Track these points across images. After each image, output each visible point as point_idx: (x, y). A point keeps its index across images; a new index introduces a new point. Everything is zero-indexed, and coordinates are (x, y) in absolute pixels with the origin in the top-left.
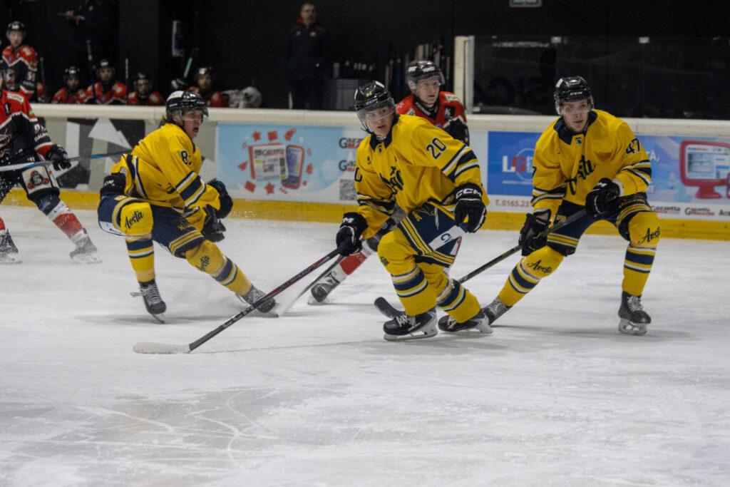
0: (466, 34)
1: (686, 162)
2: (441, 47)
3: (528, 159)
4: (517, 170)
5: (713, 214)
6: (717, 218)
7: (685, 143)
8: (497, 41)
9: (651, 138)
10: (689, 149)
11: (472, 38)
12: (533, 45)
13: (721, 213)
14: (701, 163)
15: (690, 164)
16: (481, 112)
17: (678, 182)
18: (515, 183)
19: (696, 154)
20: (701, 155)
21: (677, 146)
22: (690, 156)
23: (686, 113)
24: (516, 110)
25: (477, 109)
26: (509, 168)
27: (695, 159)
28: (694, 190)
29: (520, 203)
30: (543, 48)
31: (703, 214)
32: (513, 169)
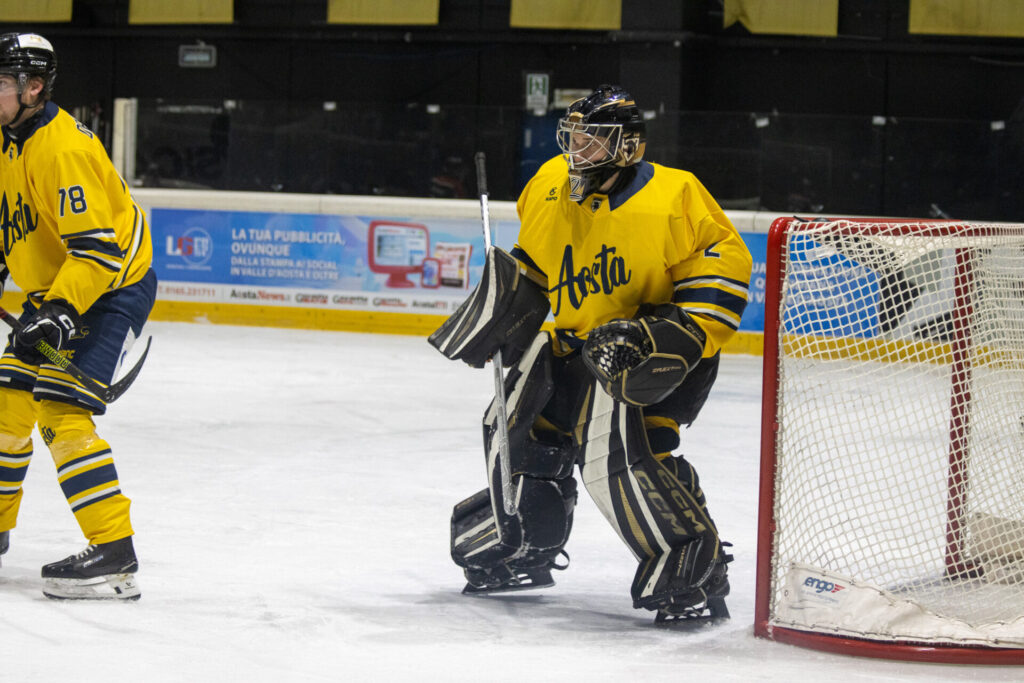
0: (128, 96)
1: (375, 245)
2: (99, 110)
3: (196, 240)
4: (183, 252)
5: (404, 305)
6: (410, 310)
7: (374, 224)
8: (163, 105)
9: (336, 218)
10: (379, 231)
11: (134, 102)
12: (204, 109)
13: (415, 304)
14: (393, 247)
15: (380, 247)
16: (144, 186)
17: (366, 269)
18: (181, 267)
19: (386, 236)
20: (393, 237)
21: (365, 227)
22: (380, 239)
23: (375, 190)
24: (183, 183)
25: (139, 182)
26: (174, 249)
27: (386, 242)
28: (384, 278)
29: (186, 291)
30: (215, 114)
31: (394, 305)
32: (179, 252)
